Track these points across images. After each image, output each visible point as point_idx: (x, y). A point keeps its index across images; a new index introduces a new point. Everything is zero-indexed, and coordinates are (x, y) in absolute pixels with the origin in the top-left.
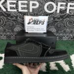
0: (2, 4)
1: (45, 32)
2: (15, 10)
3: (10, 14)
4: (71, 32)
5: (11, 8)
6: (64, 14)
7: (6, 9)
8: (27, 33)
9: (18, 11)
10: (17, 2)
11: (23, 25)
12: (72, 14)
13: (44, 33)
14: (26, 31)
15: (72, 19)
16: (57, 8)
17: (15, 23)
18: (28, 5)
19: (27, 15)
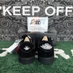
3: (15, 18)
6: (63, 17)
7: (12, 13)
9: (22, 15)
10: (22, 7)
11: (26, 27)
12: (71, 16)
13: (45, 32)
14: (29, 31)
17: (19, 26)
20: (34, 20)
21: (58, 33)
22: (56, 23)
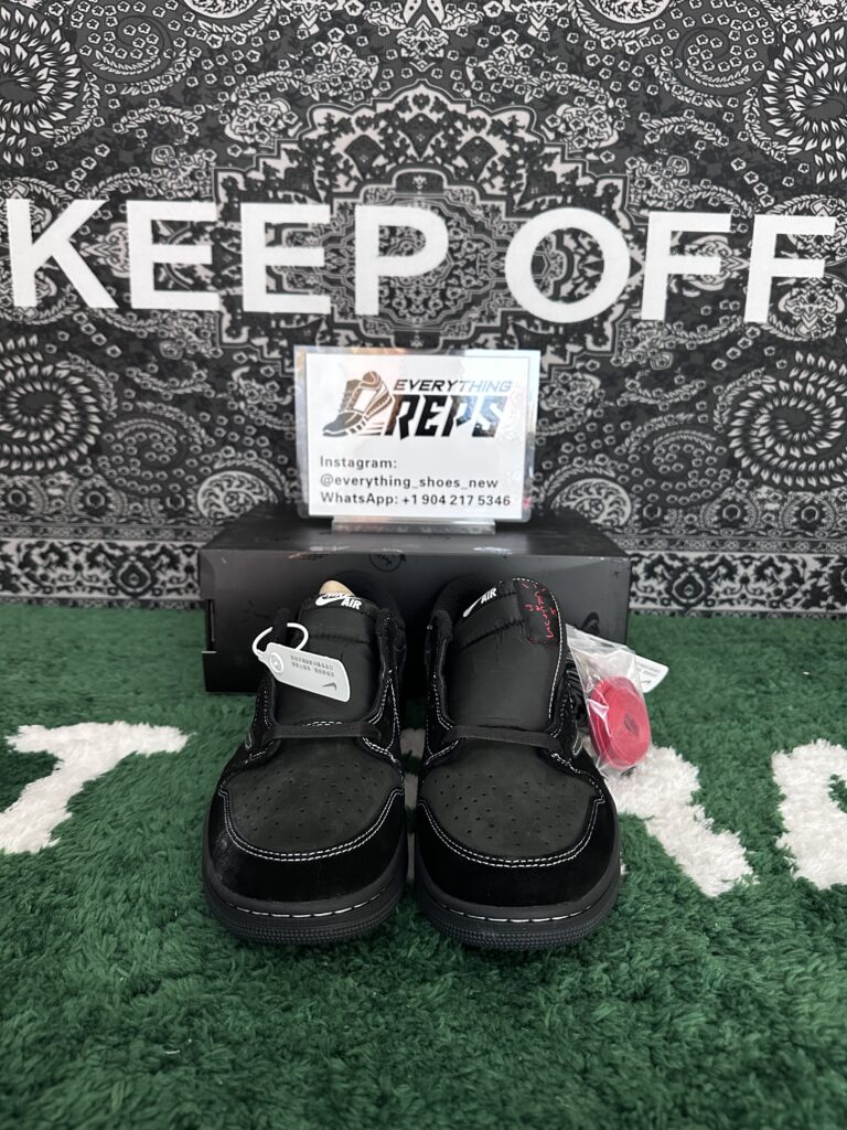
0: (78, 240)
2: (210, 301)
4: (809, 523)
5: (165, 278)
7: (119, 288)
9: (233, 303)
10: (231, 213)
11: (284, 449)
12: (807, 328)
13: (503, 527)
14: (316, 508)
15: (808, 382)
16: (635, 267)
18: (338, 241)
21: (649, 524)
22: (636, 413)
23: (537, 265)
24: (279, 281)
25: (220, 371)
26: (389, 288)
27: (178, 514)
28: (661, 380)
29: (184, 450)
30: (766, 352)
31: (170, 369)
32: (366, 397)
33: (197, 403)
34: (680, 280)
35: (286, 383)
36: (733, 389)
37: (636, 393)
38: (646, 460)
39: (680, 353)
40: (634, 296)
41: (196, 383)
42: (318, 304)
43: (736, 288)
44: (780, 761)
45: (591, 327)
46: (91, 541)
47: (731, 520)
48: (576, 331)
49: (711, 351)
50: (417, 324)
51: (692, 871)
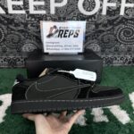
1: (81, 51)
2: (23, 12)
3: (13, 20)
4: (129, 50)
5: (15, 8)
6: (115, 17)
7: (6, 10)
8: (47, 54)
9: (28, 12)
11: (39, 40)
12: (131, 16)
13: (79, 54)
14: (46, 51)
15: (130, 26)
16: (101, 5)
17: (23, 37)
19: (46, 20)
20: (55, 27)
21: (103, 51)
22: (101, 32)
23: (84, 5)
24: (36, 8)
25: (26, 25)
26: (57, 9)
27: (19, 51)
28: (105, 26)
29: (20, 40)
30: (124, 21)
31: (17, 25)
32: (54, 30)
33: (22, 31)
34: (109, 8)
35: (38, 27)
36: (117, 27)
37: (101, 28)
38: (102, 40)
39: (109, 21)
40: (101, 10)
41: (21, 27)
42: (43, 12)
43: (119, 9)
44: (130, 95)
45: (93, 16)
46: (4, 57)
47: (116, 50)
48: (91, 17)
49: (114, 20)
50: (62, 16)
51: (120, 120)
